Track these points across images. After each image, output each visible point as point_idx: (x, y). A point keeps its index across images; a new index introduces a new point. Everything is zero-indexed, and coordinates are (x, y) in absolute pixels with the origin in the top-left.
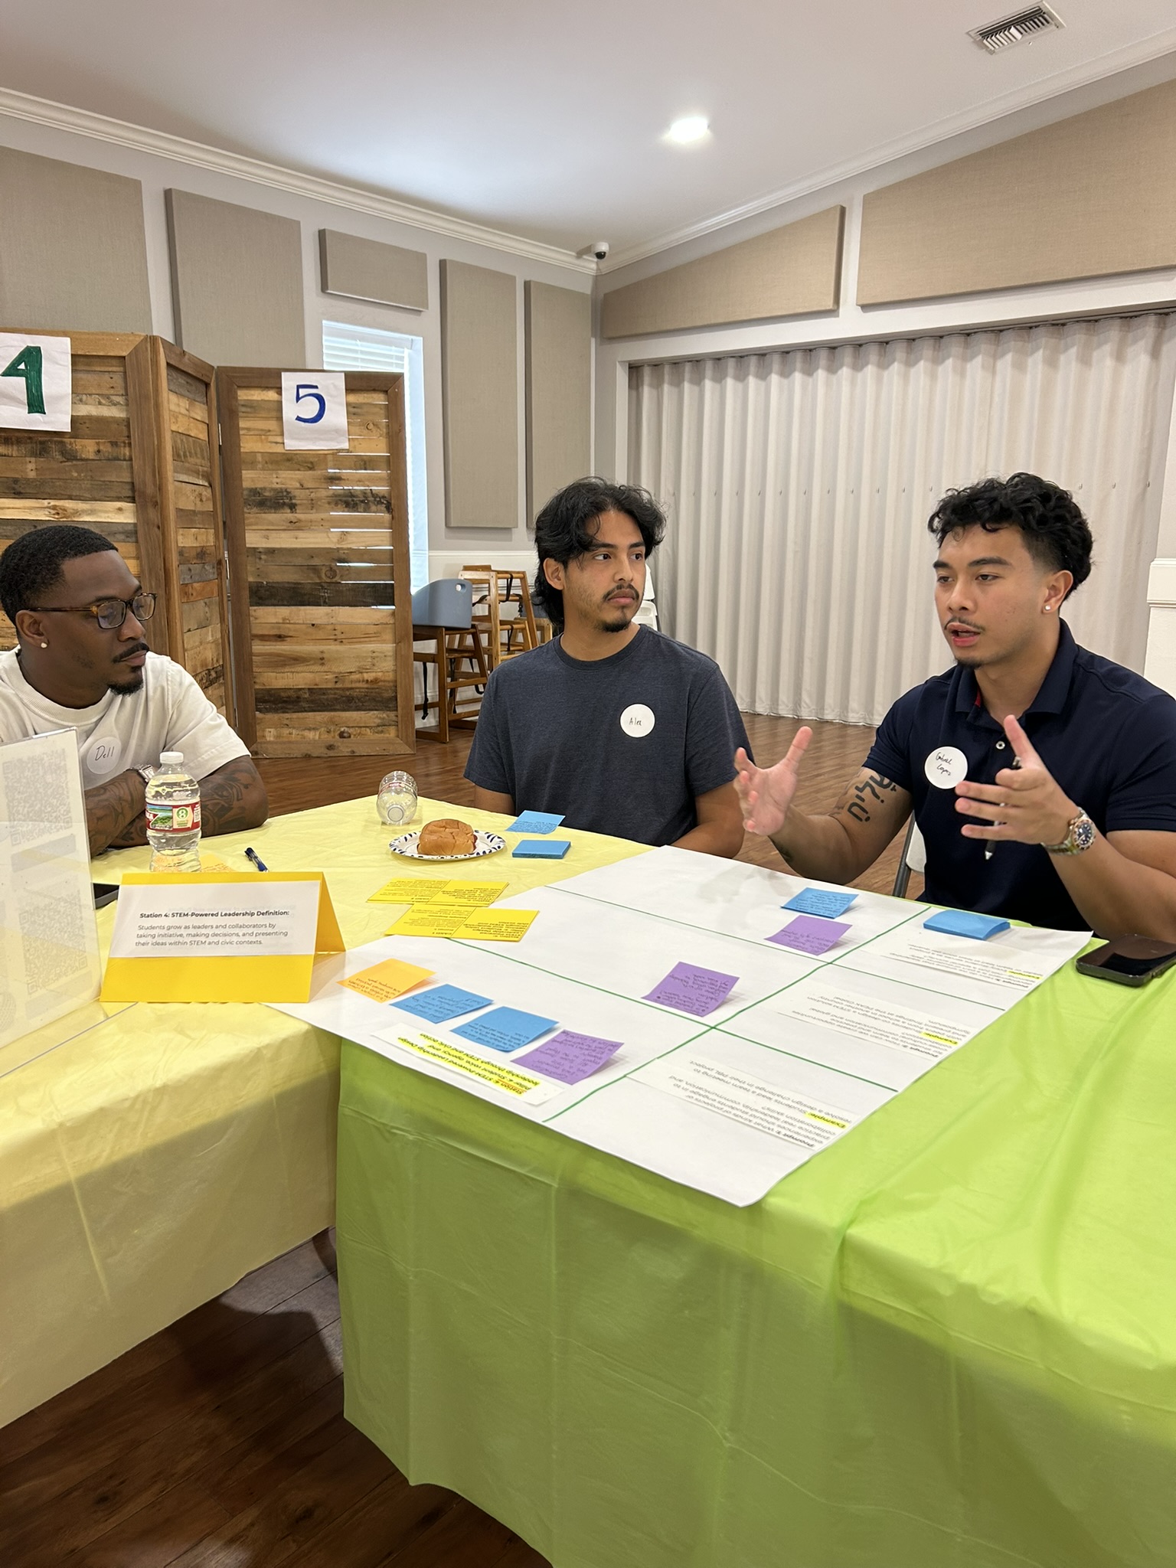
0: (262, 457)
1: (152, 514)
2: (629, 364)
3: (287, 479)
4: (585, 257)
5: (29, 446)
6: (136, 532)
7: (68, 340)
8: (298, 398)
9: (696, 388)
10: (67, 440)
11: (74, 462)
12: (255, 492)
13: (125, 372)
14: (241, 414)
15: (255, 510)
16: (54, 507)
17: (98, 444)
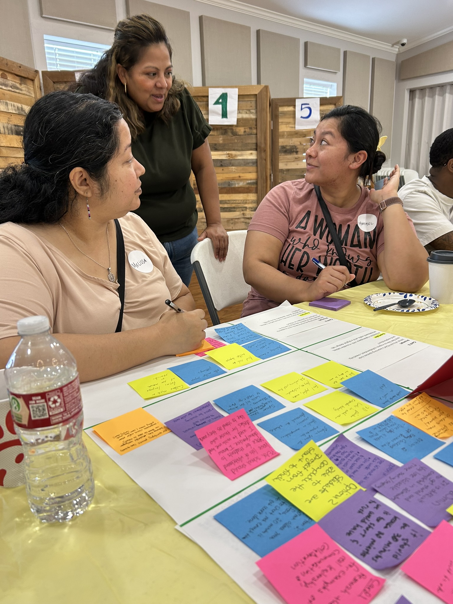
0: (287, 133)
1: (263, 154)
2: (410, 90)
3: (295, 141)
4: (395, 46)
5: (221, 131)
6: (257, 162)
7: (237, 90)
8: (302, 109)
9: (441, 98)
10: (234, 128)
11: (236, 136)
12: (283, 147)
13: (256, 101)
14: (280, 117)
15: (283, 154)
16: (228, 154)
17: (245, 129)
